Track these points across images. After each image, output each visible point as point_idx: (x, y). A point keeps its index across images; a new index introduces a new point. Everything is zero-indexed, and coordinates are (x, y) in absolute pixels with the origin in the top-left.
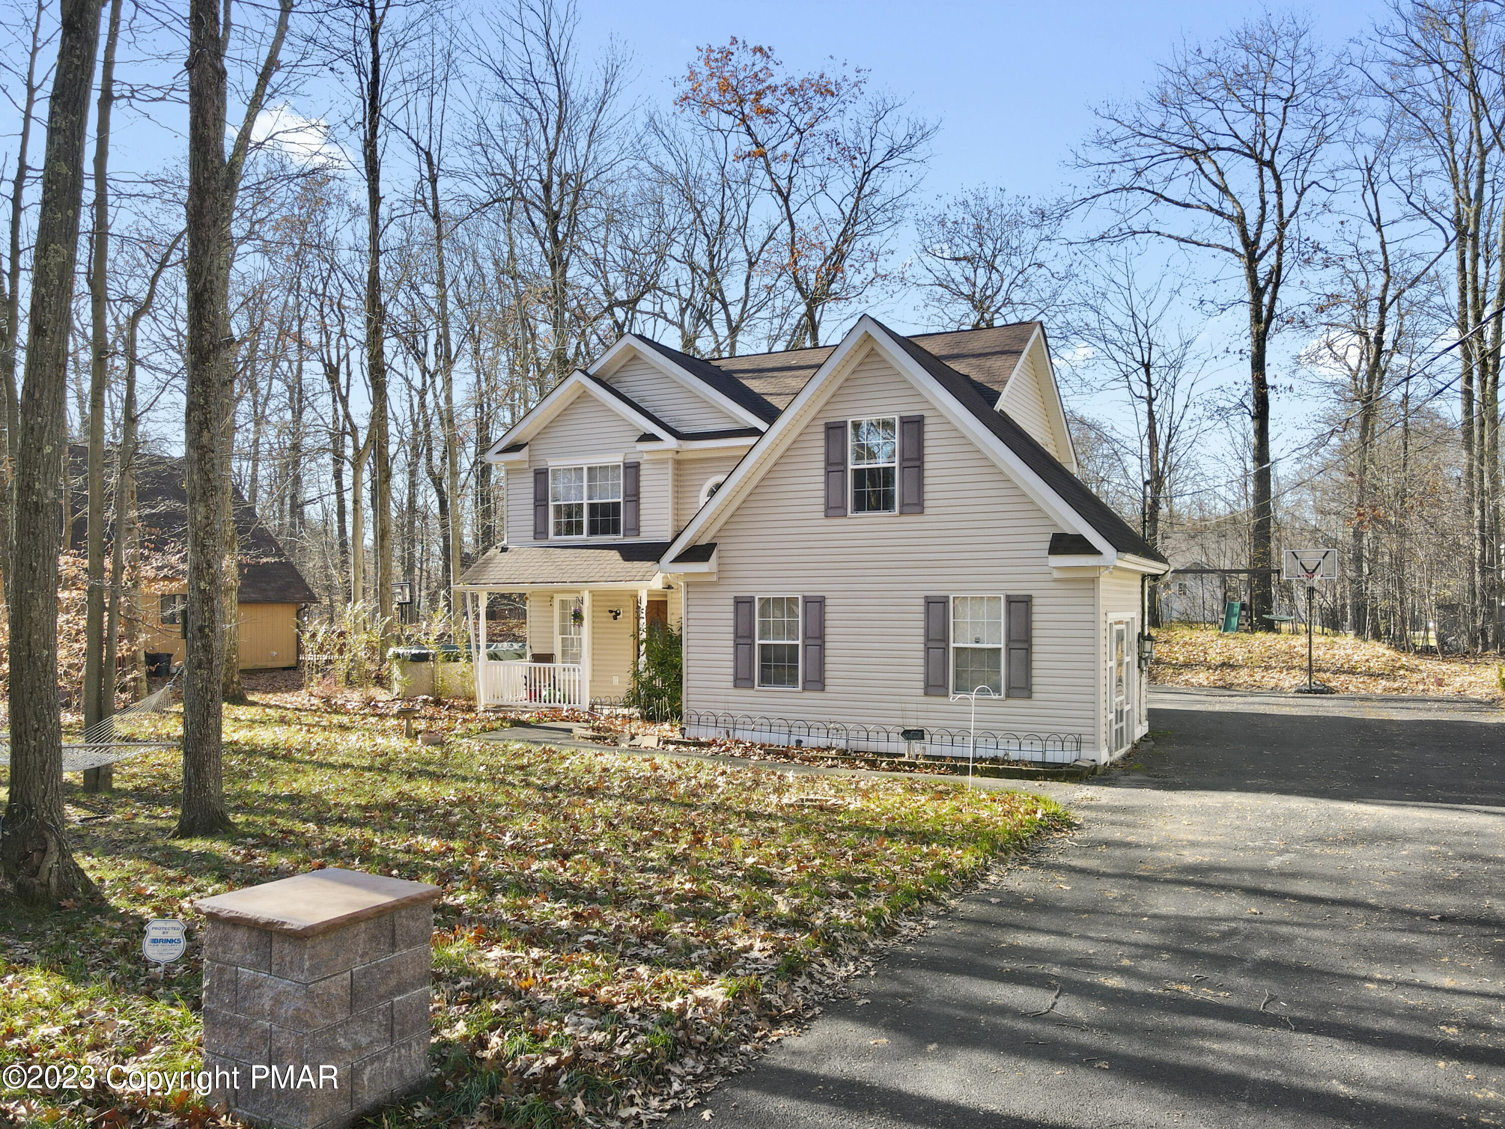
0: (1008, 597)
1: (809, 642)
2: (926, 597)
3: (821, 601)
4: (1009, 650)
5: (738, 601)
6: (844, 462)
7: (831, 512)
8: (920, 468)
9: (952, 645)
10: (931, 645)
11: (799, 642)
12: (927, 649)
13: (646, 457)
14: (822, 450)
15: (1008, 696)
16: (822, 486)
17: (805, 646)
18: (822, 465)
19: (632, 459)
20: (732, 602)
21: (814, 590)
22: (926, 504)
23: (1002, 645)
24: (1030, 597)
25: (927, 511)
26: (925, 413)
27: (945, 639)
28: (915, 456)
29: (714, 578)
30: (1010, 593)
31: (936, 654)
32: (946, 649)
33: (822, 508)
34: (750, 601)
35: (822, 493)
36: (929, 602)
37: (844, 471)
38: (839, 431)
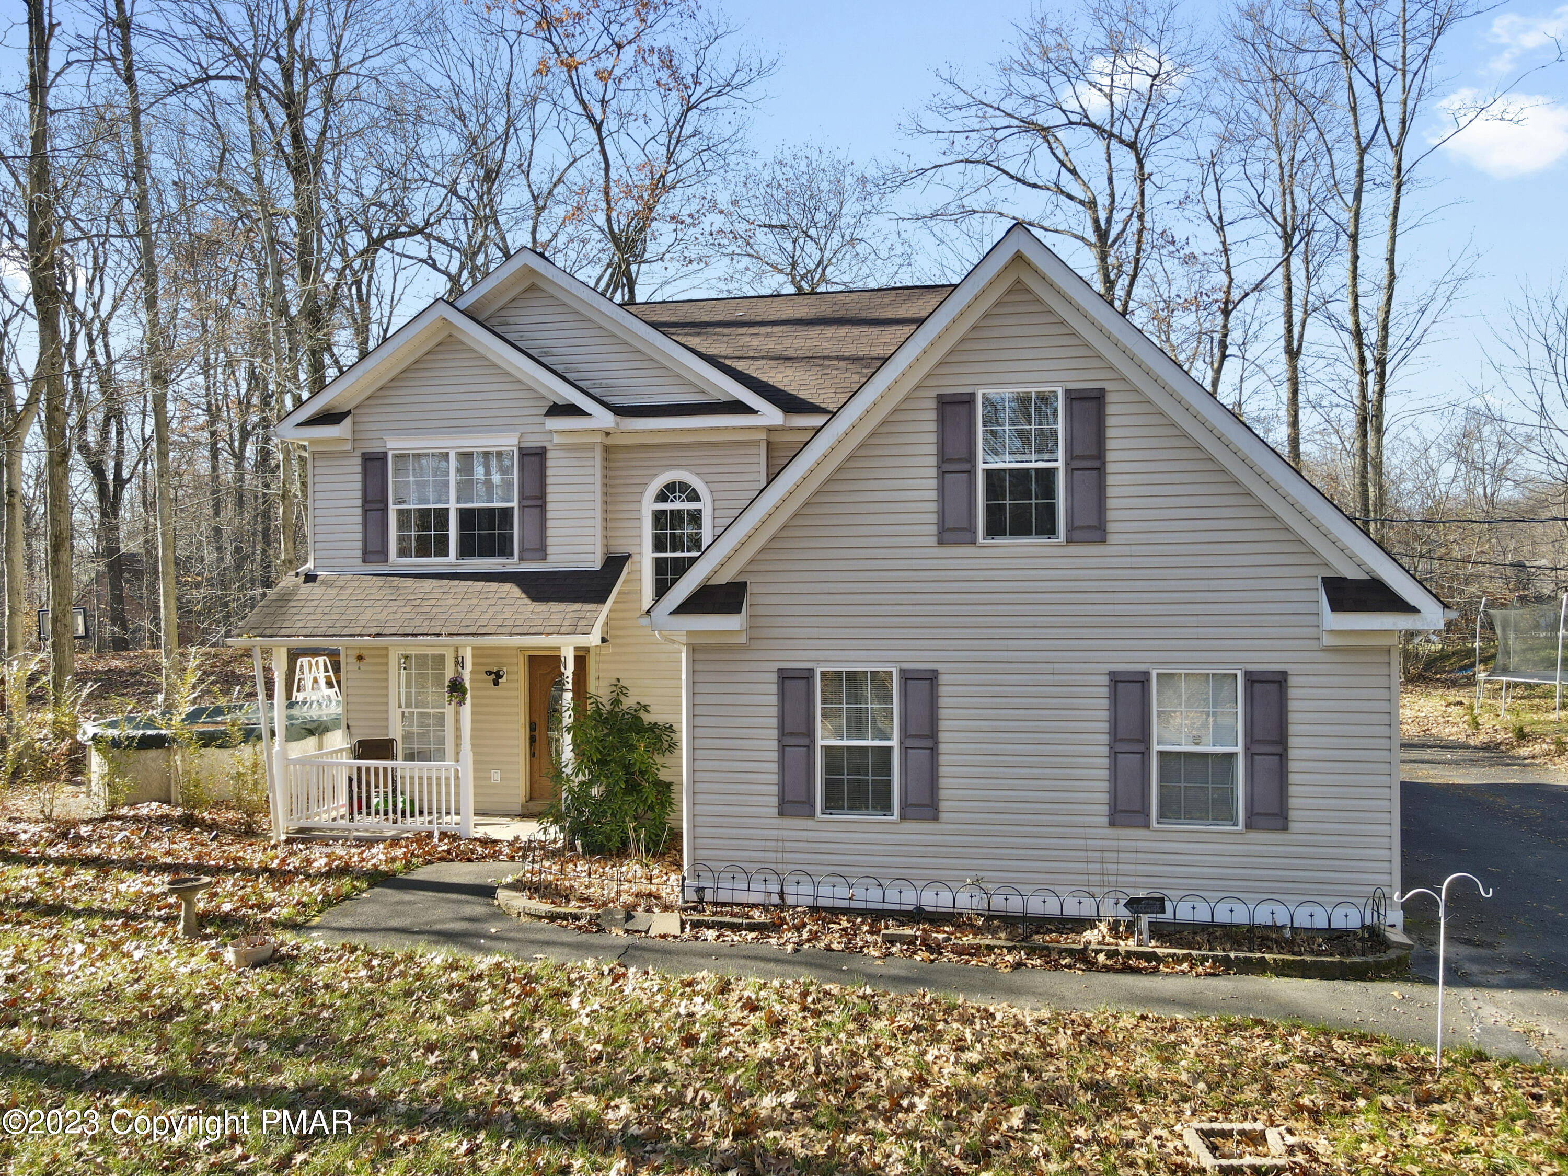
0: (1247, 674)
1: (910, 743)
2: (1111, 674)
3: (931, 678)
4: (1250, 755)
5: (785, 677)
6: (971, 458)
7: (947, 536)
8: (1100, 470)
9: (1156, 748)
10: (1120, 747)
11: (894, 743)
12: (1114, 755)
13: (557, 439)
14: (933, 438)
15: (1249, 826)
16: (933, 495)
17: (905, 750)
18: (933, 461)
19: (533, 441)
20: (774, 677)
21: (919, 660)
22: (1111, 527)
23: (1239, 749)
24: (1284, 674)
25: (1111, 538)
26: (1108, 386)
27: (1144, 738)
28: (1093, 452)
29: (743, 640)
30: (1251, 667)
31: (1129, 761)
32: (1145, 754)
33: (934, 529)
34: (807, 676)
35: (933, 507)
36: (1117, 680)
37: (971, 473)
38: (963, 409)
